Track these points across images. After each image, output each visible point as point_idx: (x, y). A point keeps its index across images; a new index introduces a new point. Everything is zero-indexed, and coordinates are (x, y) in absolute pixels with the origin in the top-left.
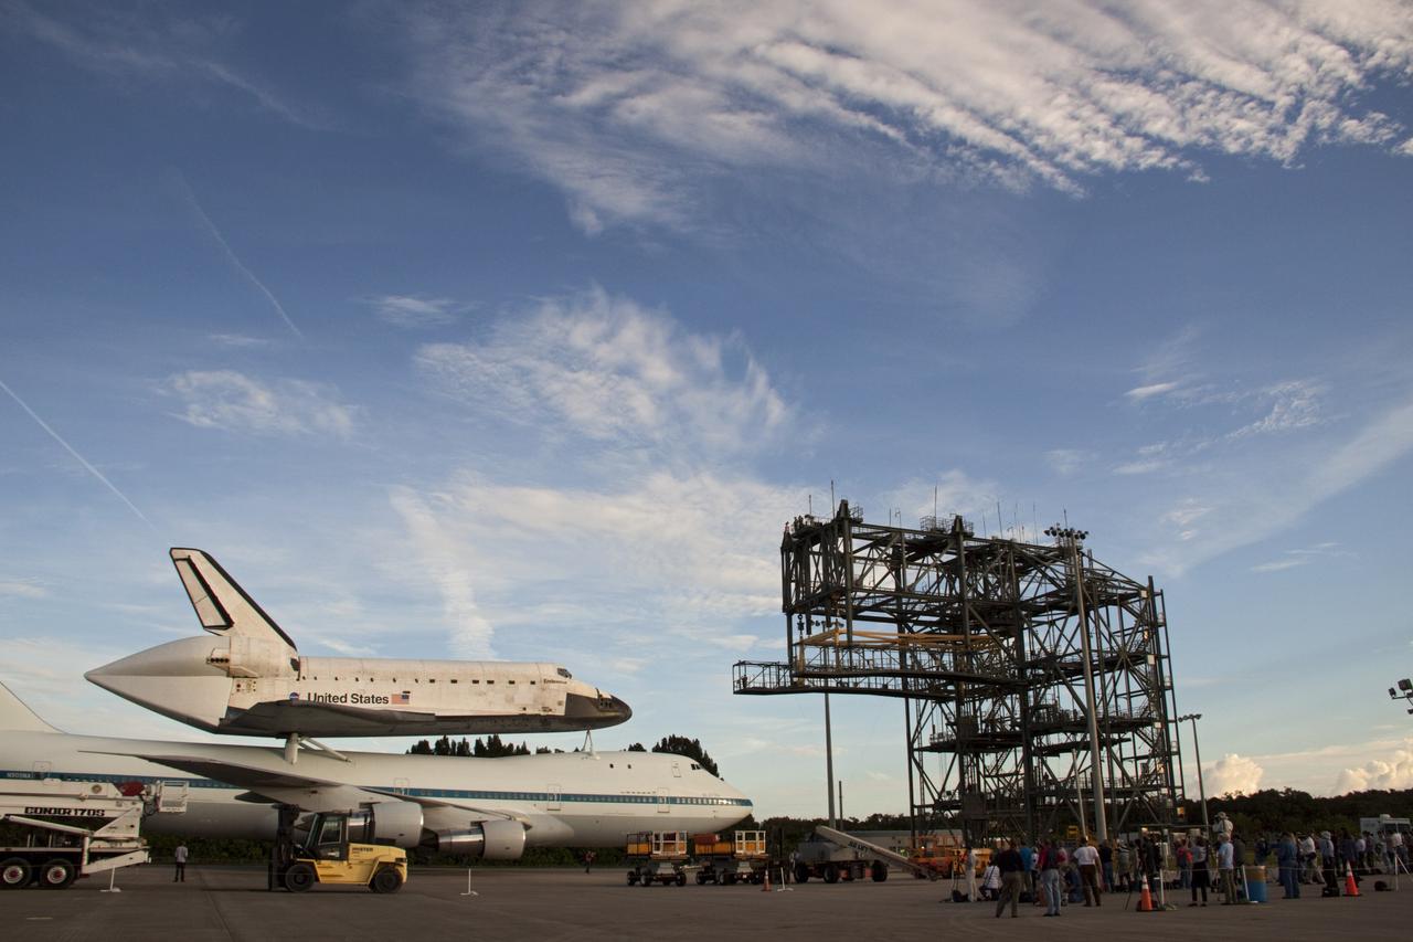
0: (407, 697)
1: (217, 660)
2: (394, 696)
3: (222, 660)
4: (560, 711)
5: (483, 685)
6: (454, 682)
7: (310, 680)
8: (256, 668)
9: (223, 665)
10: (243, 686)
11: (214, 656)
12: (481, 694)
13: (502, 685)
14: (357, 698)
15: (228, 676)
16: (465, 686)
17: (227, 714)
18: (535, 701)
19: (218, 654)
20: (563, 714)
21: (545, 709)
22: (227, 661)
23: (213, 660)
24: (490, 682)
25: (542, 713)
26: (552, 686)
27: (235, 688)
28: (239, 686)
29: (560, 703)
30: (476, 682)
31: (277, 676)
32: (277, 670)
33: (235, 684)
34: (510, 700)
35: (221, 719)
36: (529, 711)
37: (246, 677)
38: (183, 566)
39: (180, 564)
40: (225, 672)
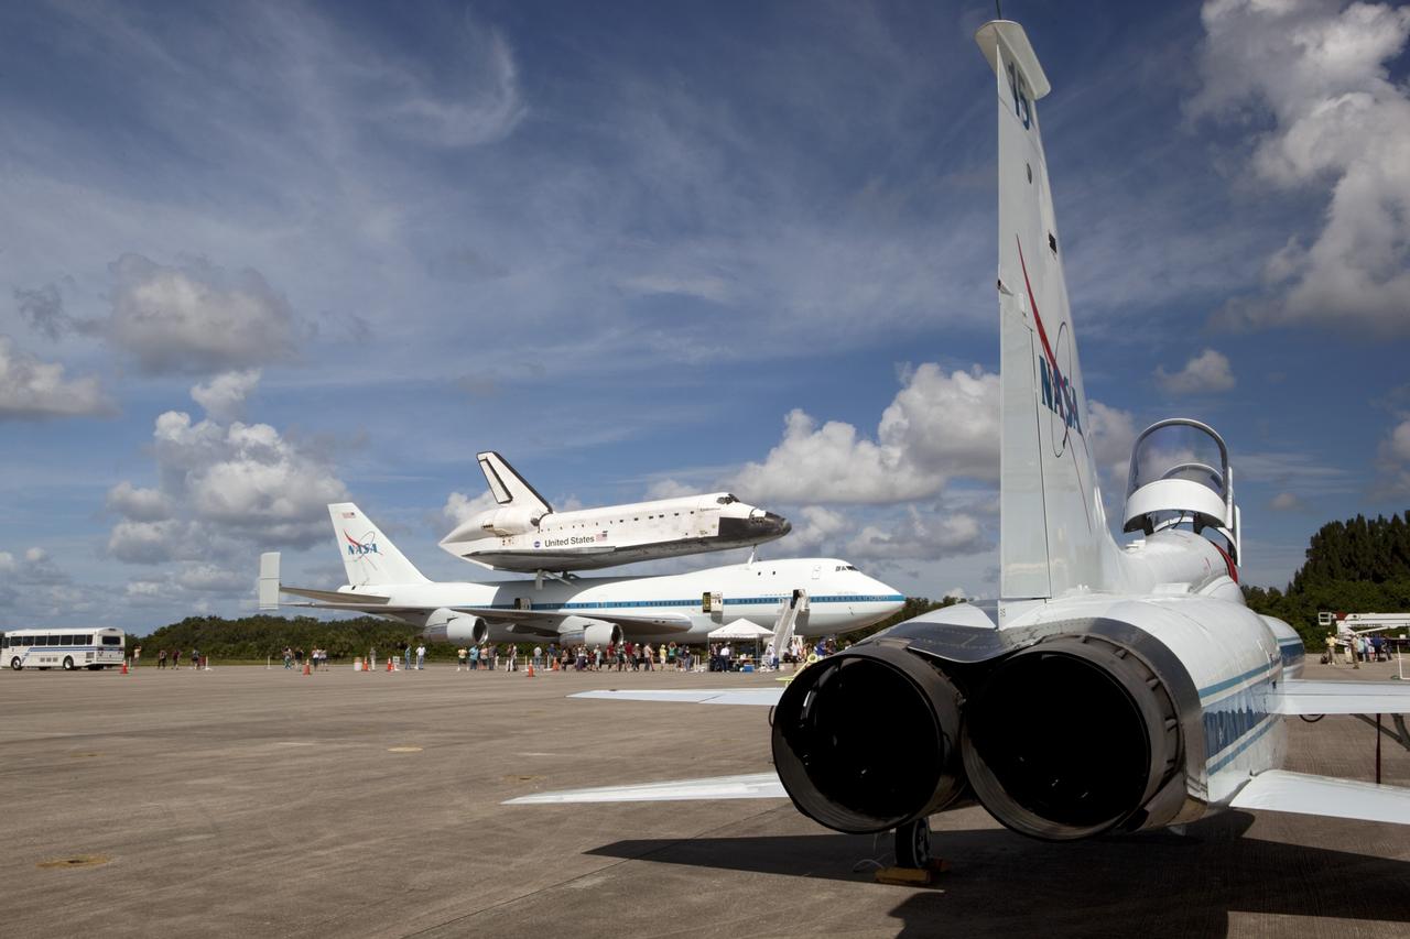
0: (605, 535)
1: (486, 526)
2: (598, 536)
3: (489, 526)
4: (715, 532)
5: (656, 519)
6: (636, 519)
7: (545, 531)
8: (509, 528)
9: (490, 529)
10: (506, 541)
11: (484, 524)
12: (656, 526)
13: (669, 518)
14: (575, 540)
15: (497, 536)
16: (644, 521)
18: (694, 526)
19: (487, 523)
20: (716, 534)
21: (702, 532)
22: (492, 526)
23: (484, 527)
24: (661, 516)
25: (700, 536)
26: (706, 513)
27: (502, 543)
29: (714, 527)
30: (651, 518)
31: (524, 531)
34: (676, 529)
36: (689, 537)
37: (507, 535)
38: (484, 464)
39: (482, 463)
40: (494, 534)
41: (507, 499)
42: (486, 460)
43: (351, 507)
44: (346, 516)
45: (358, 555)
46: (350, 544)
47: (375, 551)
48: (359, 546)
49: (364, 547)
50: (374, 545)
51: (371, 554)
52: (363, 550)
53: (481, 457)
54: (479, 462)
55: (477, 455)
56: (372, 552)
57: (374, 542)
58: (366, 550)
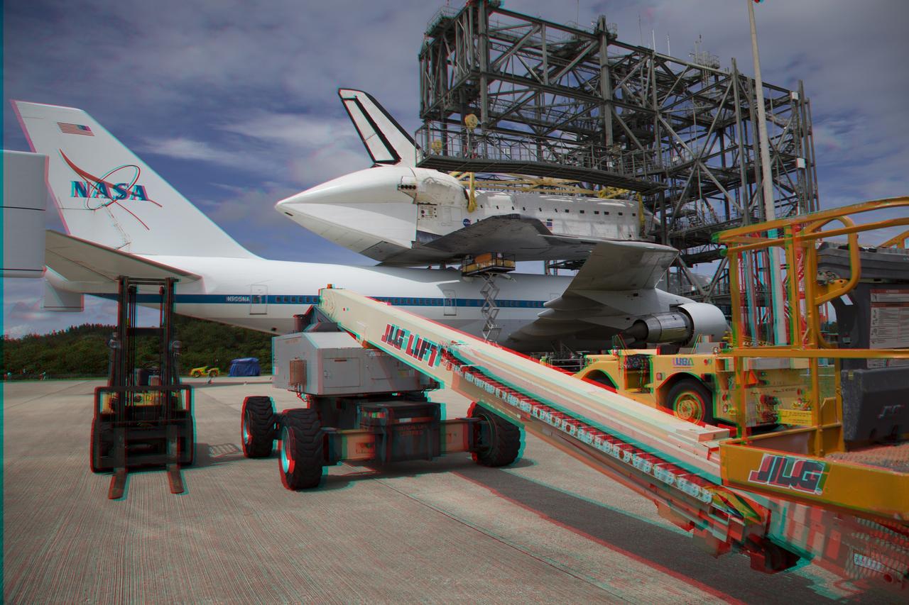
1: (407, 187)
3: (411, 187)
5: (602, 216)
6: (582, 212)
7: (477, 208)
9: (412, 191)
10: (426, 212)
11: (404, 184)
12: (601, 223)
13: (614, 215)
15: (414, 203)
16: (589, 216)
17: (417, 238)
19: (407, 182)
22: (414, 187)
23: (403, 187)
24: (606, 213)
27: (420, 214)
28: (423, 212)
30: (597, 212)
33: (420, 210)
34: (621, 228)
35: (413, 242)
37: (429, 204)
38: (352, 106)
39: (348, 103)
40: (413, 200)
42: (356, 100)
43: (78, 116)
44: (66, 128)
45: (97, 201)
46: (79, 179)
47: (144, 197)
48: (103, 188)
49: (116, 188)
50: (140, 188)
51: (132, 204)
52: (114, 193)
53: (345, 94)
54: (343, 100)
55: (340, 90)
56: (134, 199)
57: (138, 183)
58: (119, 195)
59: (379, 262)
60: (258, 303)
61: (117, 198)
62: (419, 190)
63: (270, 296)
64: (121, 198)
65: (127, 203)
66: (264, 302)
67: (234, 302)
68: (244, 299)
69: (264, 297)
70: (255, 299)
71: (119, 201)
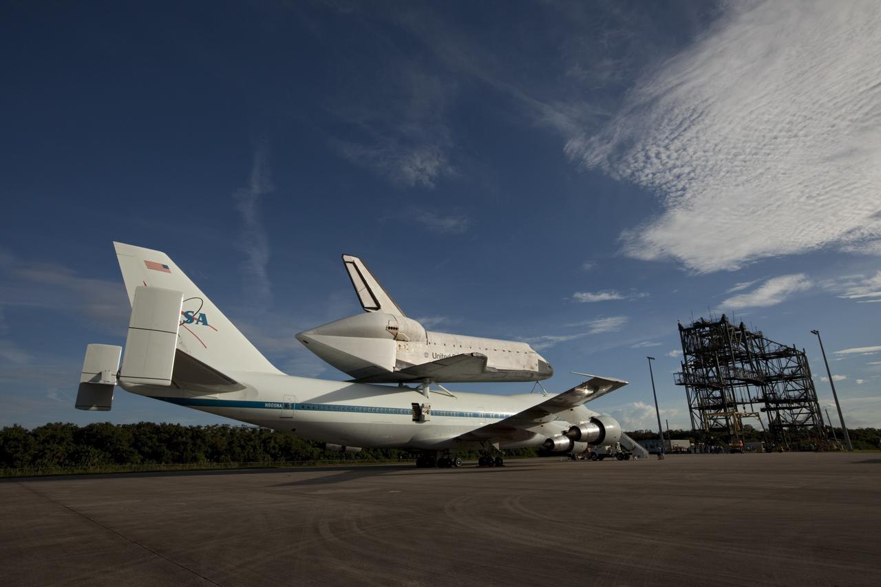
1: (392, 328)
3: (394, 328)
4: (537, 369)
5: (507, 353)
6: (495, 350)
7: (432, 345)
8: (410, 334)
9: (394, 331)
10: (402, 346)
11: (390, 326)
12: (506, 358)
13: (514, 354)
15: (394, 339)
17: (396, 365)
18: (527, 363)
19: (392, 325)
20: (538, 372)
21: (531, 368)
22: (397, 329)
23: (389, 328)
25: (531, 371)
27: (398, 348)
28: (400, 346)
29: (536, 366)
31: (418, 341)
32: (420, 337)
33: (398, 345)
34: (518, 362)
35: (394, 367)
37: (404, 340)
38: (350, 267)
39: (348, 265)
40: (394, 337)
41: (375, 306)
42: (353, 263)
43: (162, 257)
44: (151, 265)
47: (205, 323)
49: (186, 314)
50: (203, 316)
51: (196, 327)
52: (183, 318)
53: (346, 258)
54: (345, 262)
55: (343, 255)
56: (197, 323)
57: (200, 312)
58: (186, 319)
59: (353, 378)
60: (288, 409)
61: (184, 322)
62: (400, 330)
63: (297, 404)
64: (187, 322)
65: (192, 326)
66: (292, 409)
67: (270, 408)
68: (278, 406)
69: (293, 404)
70: (286, 406)
71: (185, 324)
